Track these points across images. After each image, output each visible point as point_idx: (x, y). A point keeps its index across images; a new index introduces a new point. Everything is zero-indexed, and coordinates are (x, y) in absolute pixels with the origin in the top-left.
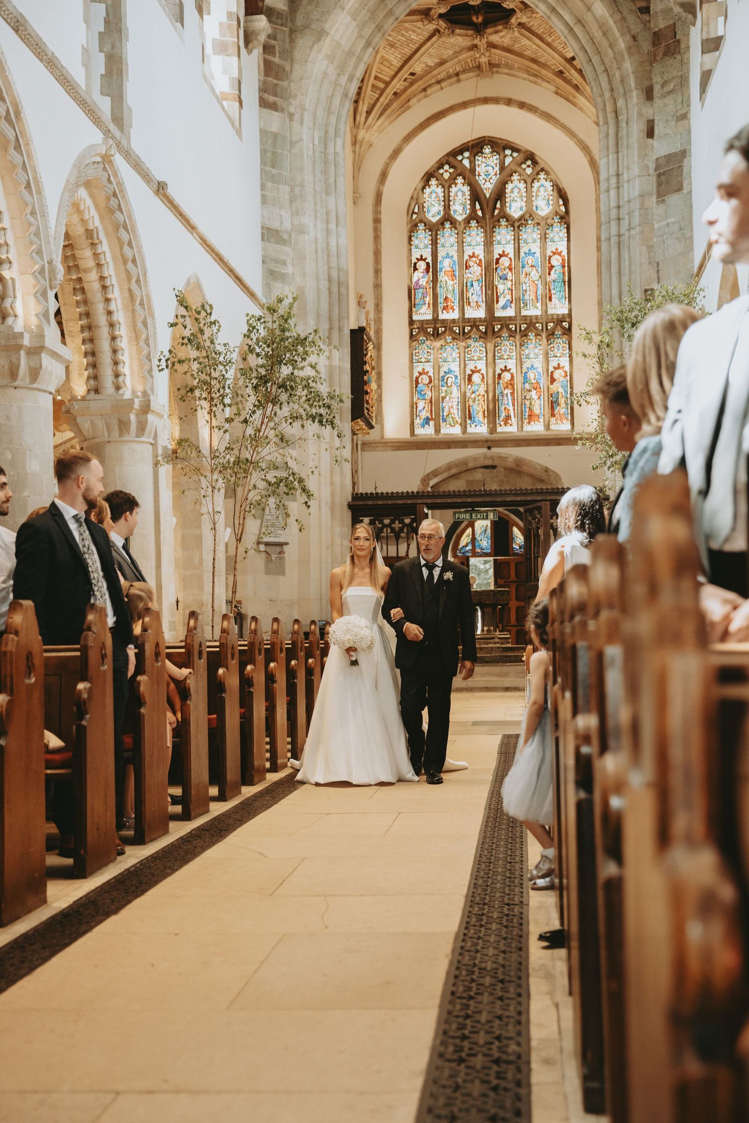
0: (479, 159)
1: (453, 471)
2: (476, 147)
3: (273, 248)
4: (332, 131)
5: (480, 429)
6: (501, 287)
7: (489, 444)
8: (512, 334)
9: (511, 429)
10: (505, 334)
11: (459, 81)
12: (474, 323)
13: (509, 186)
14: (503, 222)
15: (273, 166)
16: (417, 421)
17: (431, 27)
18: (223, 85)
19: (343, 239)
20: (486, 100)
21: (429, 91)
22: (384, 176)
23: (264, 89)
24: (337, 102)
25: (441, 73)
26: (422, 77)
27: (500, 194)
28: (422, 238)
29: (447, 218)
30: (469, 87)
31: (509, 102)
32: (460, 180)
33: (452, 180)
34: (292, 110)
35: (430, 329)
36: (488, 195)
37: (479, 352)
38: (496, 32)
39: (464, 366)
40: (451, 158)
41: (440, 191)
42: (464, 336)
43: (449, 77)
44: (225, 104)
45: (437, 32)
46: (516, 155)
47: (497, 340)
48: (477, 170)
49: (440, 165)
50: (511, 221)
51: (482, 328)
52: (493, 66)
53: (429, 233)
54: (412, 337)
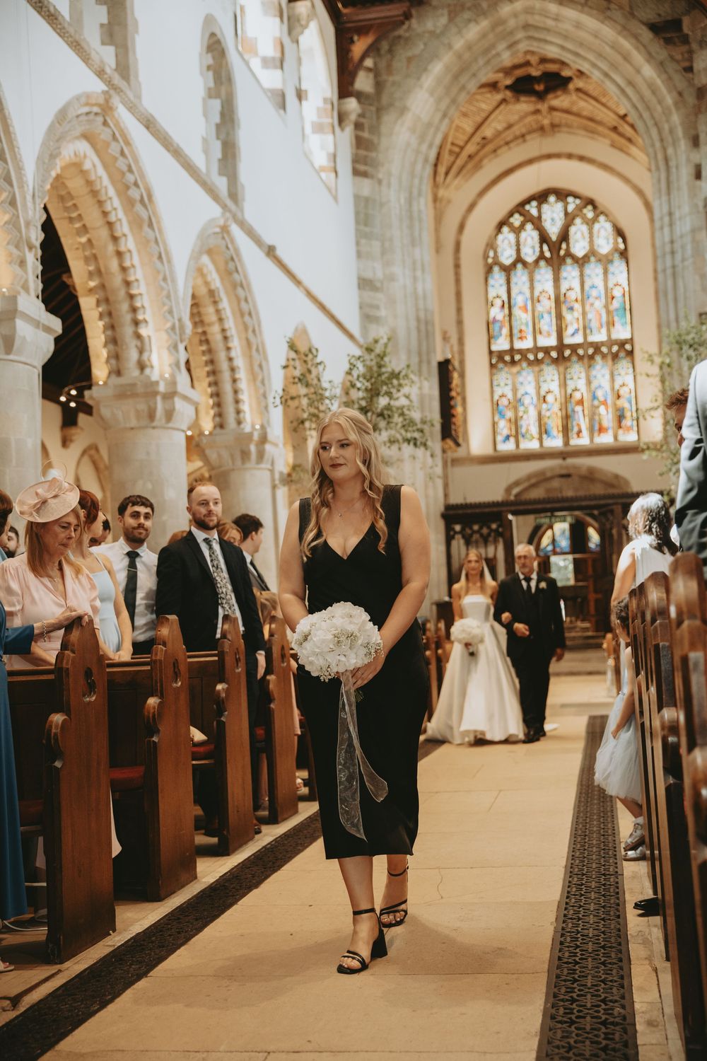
0: (545, 207)
1: (533, 481)
2: (542, 197)
3: (368, 295)
4: (415, 192)
5: (556, 442)
6: (568, 317)
7: (563, 455)
8: (581, 358)
9: (584, 441)
10: (574, 358)
11: (525, 141)
12: (547, 350)
13: (572, 230)
14: (569, 261)
15: (366, 225)
16: (499, 438)
17: (499, 97)
18: (321, 159)
19: (427, 284)
20: (549, 156)
21: (499, 152)
22: (461, 228)
23: (356, 160)
24: (419, 166)
25: (509, 135)
26: (491, 141)
27: (564, 236)
28: (498, 278)
29: (519, 260)
30: (535, 146)
31: (570, 156)
32: (529, 226)
33: (522, 226)
34: (380, 176)
35: (507, 358)
36: (554, 238)
37: (551, 375)
38: (556, 97)
39: (538, 388)
40: (520, 208)
41: (512, 237)
42: (538, 362)
43: (516, 138)
44: (323, 175)
45: (504, 101)
46: (578, 201)
47: (568, 364)
48: (544, 217)
49: (511, 214)
50: (576, 260)
51: (554, 354)
52: (554, 127)
53: (503, 274)
54: (492, 366)
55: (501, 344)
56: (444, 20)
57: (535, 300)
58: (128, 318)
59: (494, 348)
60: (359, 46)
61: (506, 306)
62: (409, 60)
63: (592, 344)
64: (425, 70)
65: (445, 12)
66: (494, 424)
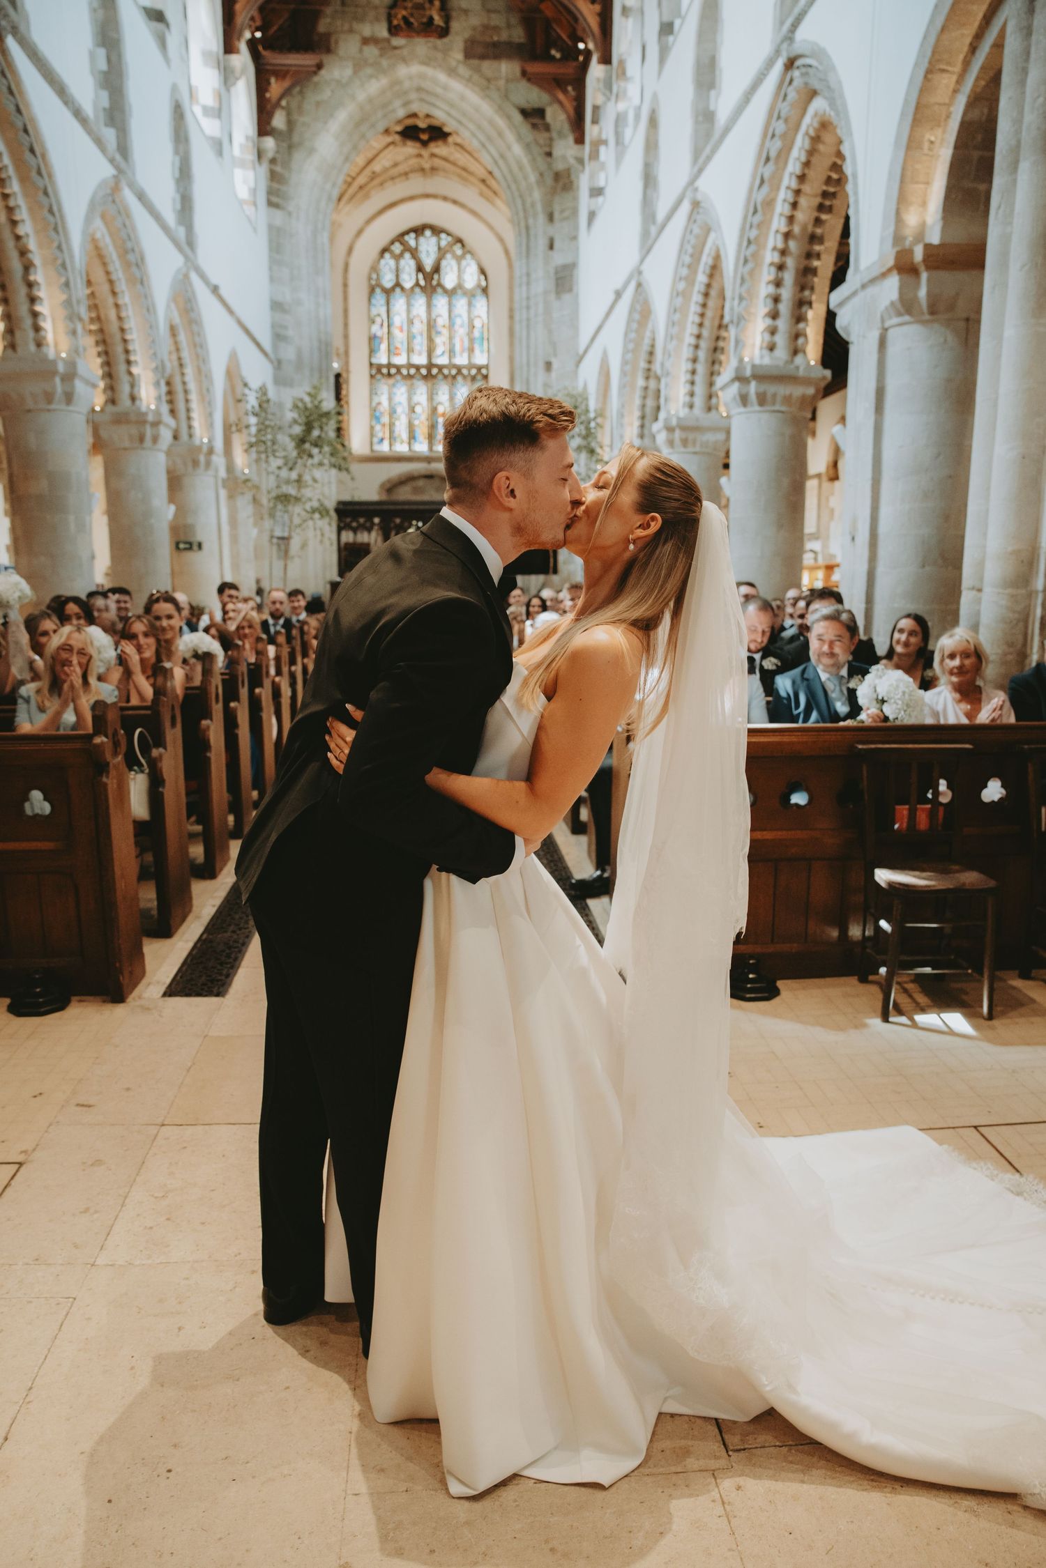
0: (422, 239)
1: (402, 480)
2: (418, 231)
3: (279, 316)
4: (320, 226)
5: (422, 448)
6: (437, 340)
7: (427, 459)
8: (445, 377)
10: (440, 377)
11: (407, 179)
12: (418, 368)
13: (444, 263)
14: (439, 290)
15: (277, 252)
16: (376, 440)
17: (389, 139)
18: (243, 192)
19: (329, 309)
20: (427, 196)
21: (385, 186)
22: (350, 250)
23: (270, 192)
24: (323, 204)
25: (395, 171)
27: (437, 269)
28: (379, 298)
29: (399, 285)
30: (416, 184)
31: (445, 199)
32: (408, 256)
33: (401, 255)
34: (289, 207)
35: (385, 371)
36: (428, 268)
37: (421, 390)
38: (437, 147)
39: (410, 399)
40: (400, 238)
41: (392, 263)
42: (410, 377)
43: (400, 175)
44: (245, 207)
45: (393, 143)
46: (450, 239)
47: (435, 381)
48: (420, 248)
49: (392, 243)
50: (445, 291)
51: (424, 371)
52: (433, 169)
53: (384, 296)
54: (372, 376)
55: (382, 358)
56: (349, 72)
57: (411, 322)
58: (122, 357)
59: (374, 361)
60: (275, 88)
61: (386, 324)
62: (318, 104)
63: (455, 366)
64: (332, 116)
65: (350, 64)
66: (372, 428)
